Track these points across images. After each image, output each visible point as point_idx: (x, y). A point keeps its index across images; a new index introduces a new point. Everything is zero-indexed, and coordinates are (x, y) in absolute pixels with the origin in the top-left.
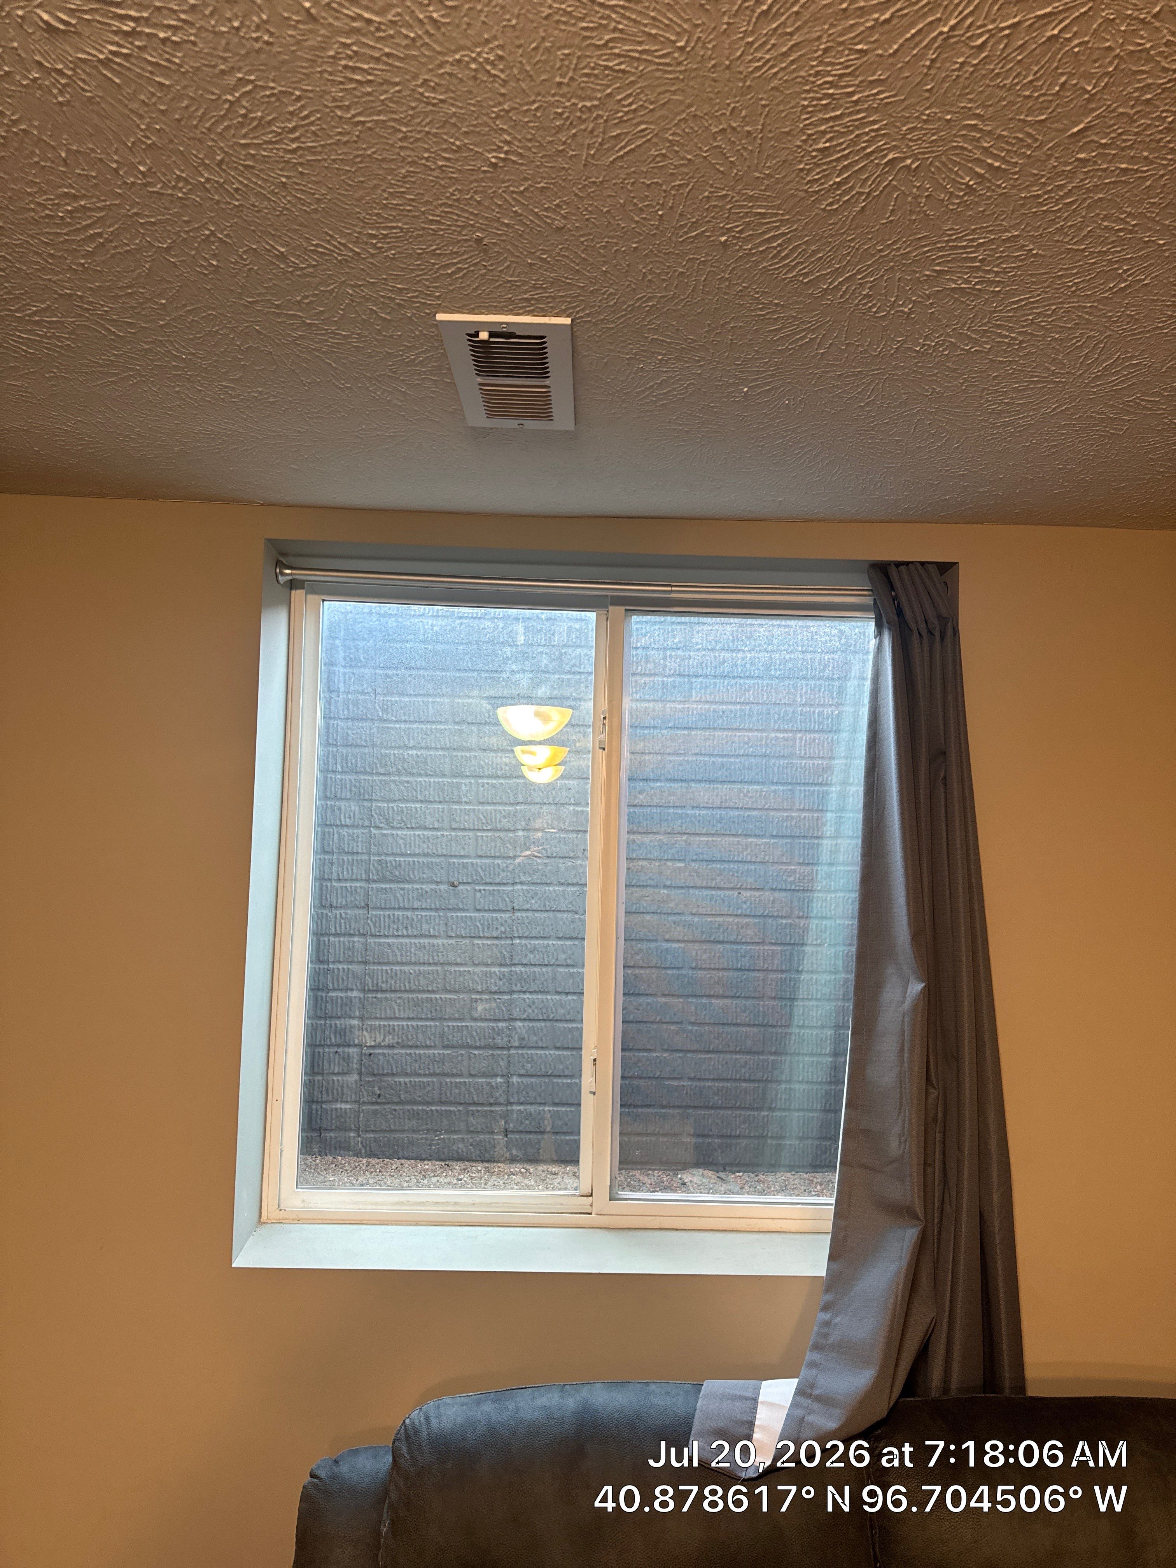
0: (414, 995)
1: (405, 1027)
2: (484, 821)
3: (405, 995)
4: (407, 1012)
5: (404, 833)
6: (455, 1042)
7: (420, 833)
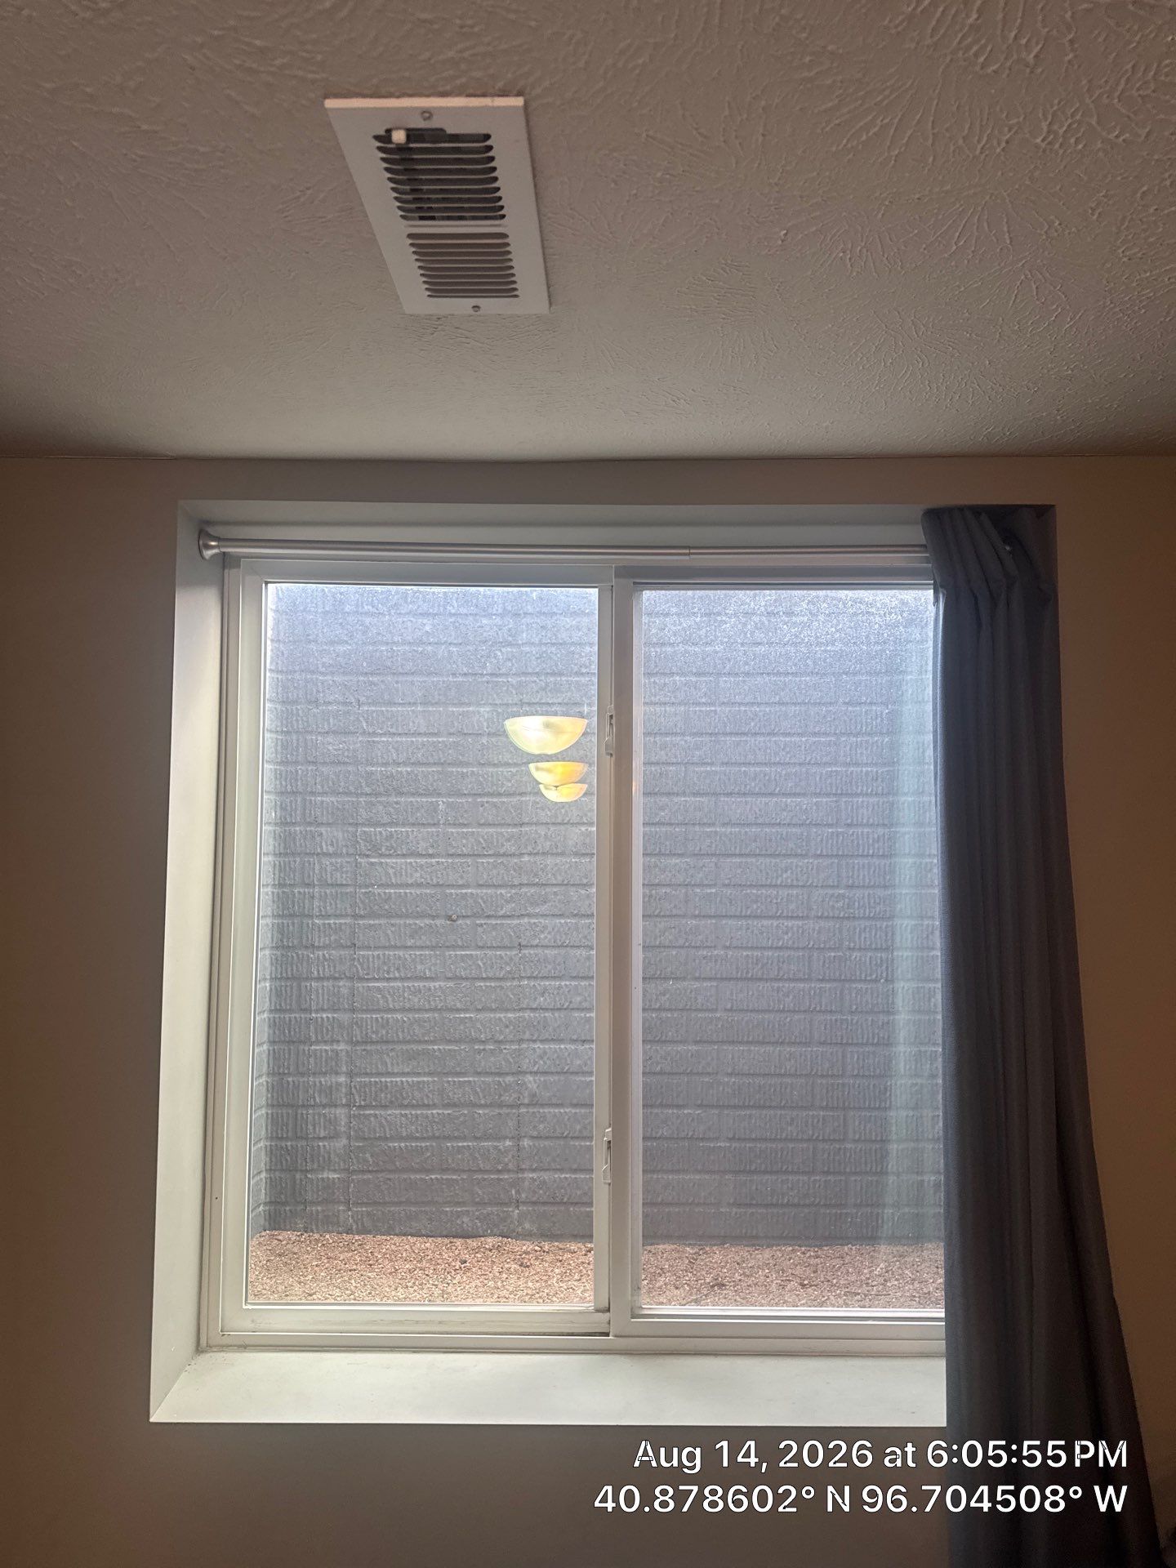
0: (409, 1047)
1: (399, 1083)
2: (484, 845)
3: (398, 1047)
4: (401, 1066)
5: (394, 861)
6: (456, 1100)
7: (412, 860)
